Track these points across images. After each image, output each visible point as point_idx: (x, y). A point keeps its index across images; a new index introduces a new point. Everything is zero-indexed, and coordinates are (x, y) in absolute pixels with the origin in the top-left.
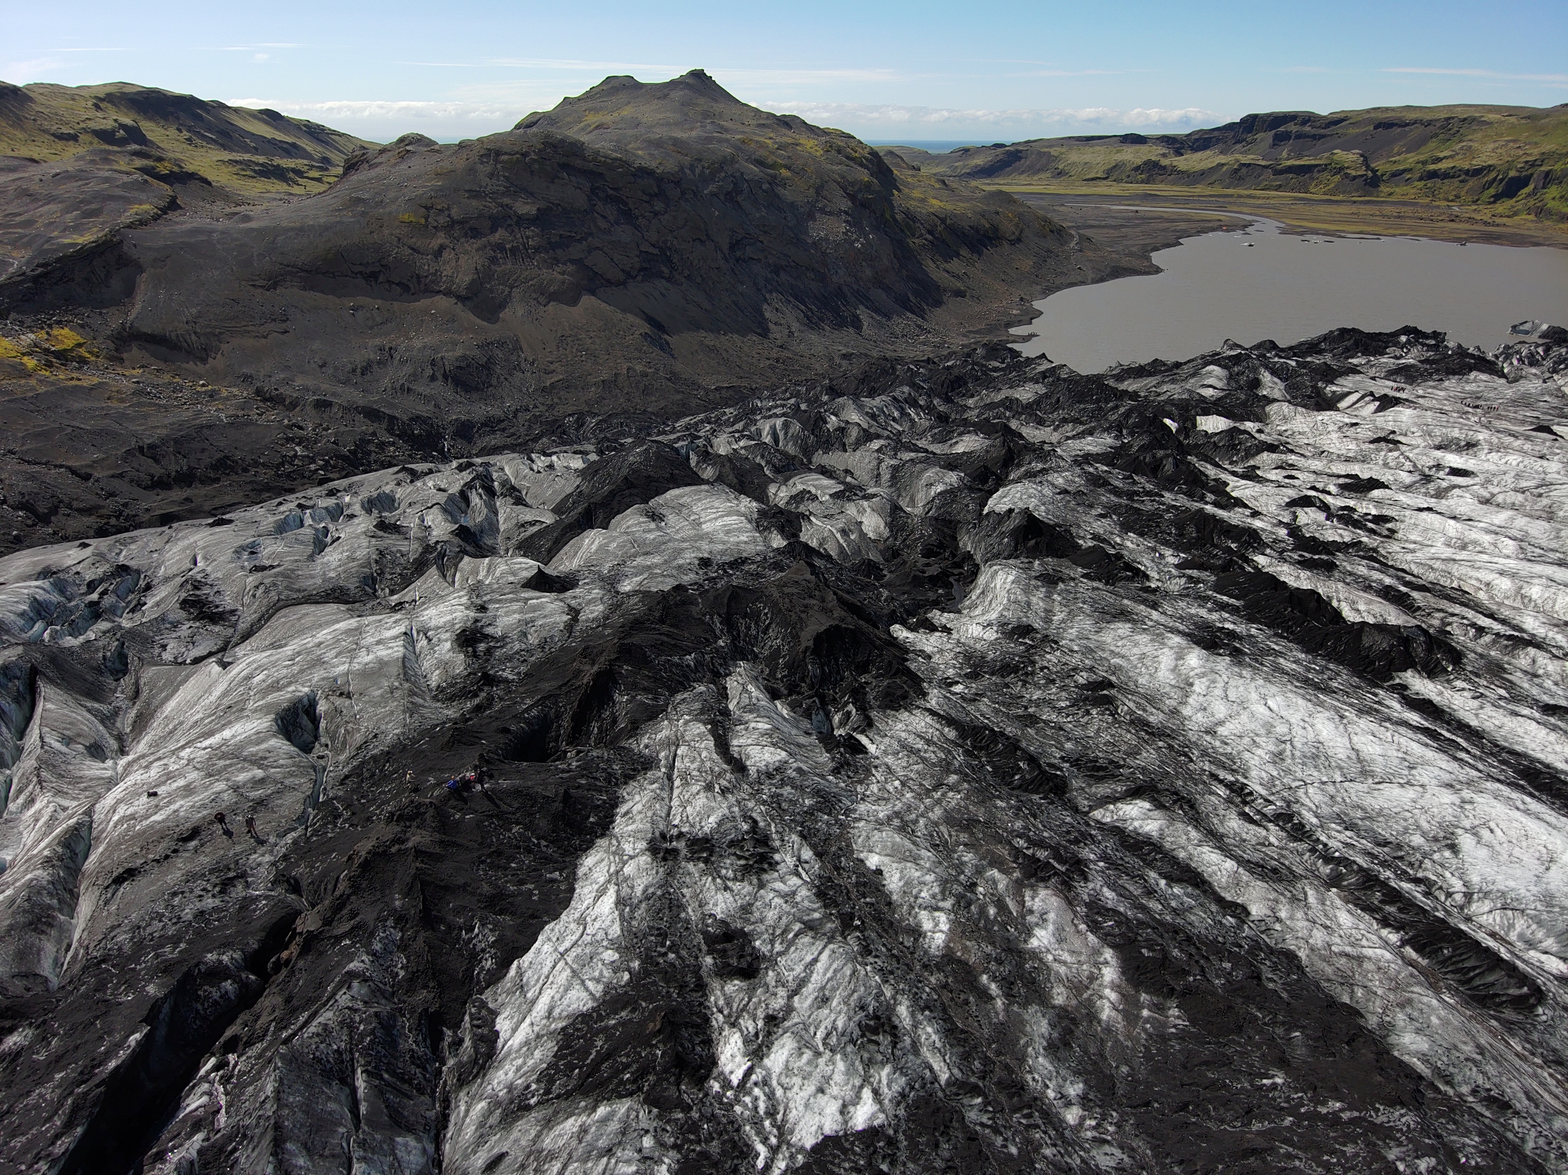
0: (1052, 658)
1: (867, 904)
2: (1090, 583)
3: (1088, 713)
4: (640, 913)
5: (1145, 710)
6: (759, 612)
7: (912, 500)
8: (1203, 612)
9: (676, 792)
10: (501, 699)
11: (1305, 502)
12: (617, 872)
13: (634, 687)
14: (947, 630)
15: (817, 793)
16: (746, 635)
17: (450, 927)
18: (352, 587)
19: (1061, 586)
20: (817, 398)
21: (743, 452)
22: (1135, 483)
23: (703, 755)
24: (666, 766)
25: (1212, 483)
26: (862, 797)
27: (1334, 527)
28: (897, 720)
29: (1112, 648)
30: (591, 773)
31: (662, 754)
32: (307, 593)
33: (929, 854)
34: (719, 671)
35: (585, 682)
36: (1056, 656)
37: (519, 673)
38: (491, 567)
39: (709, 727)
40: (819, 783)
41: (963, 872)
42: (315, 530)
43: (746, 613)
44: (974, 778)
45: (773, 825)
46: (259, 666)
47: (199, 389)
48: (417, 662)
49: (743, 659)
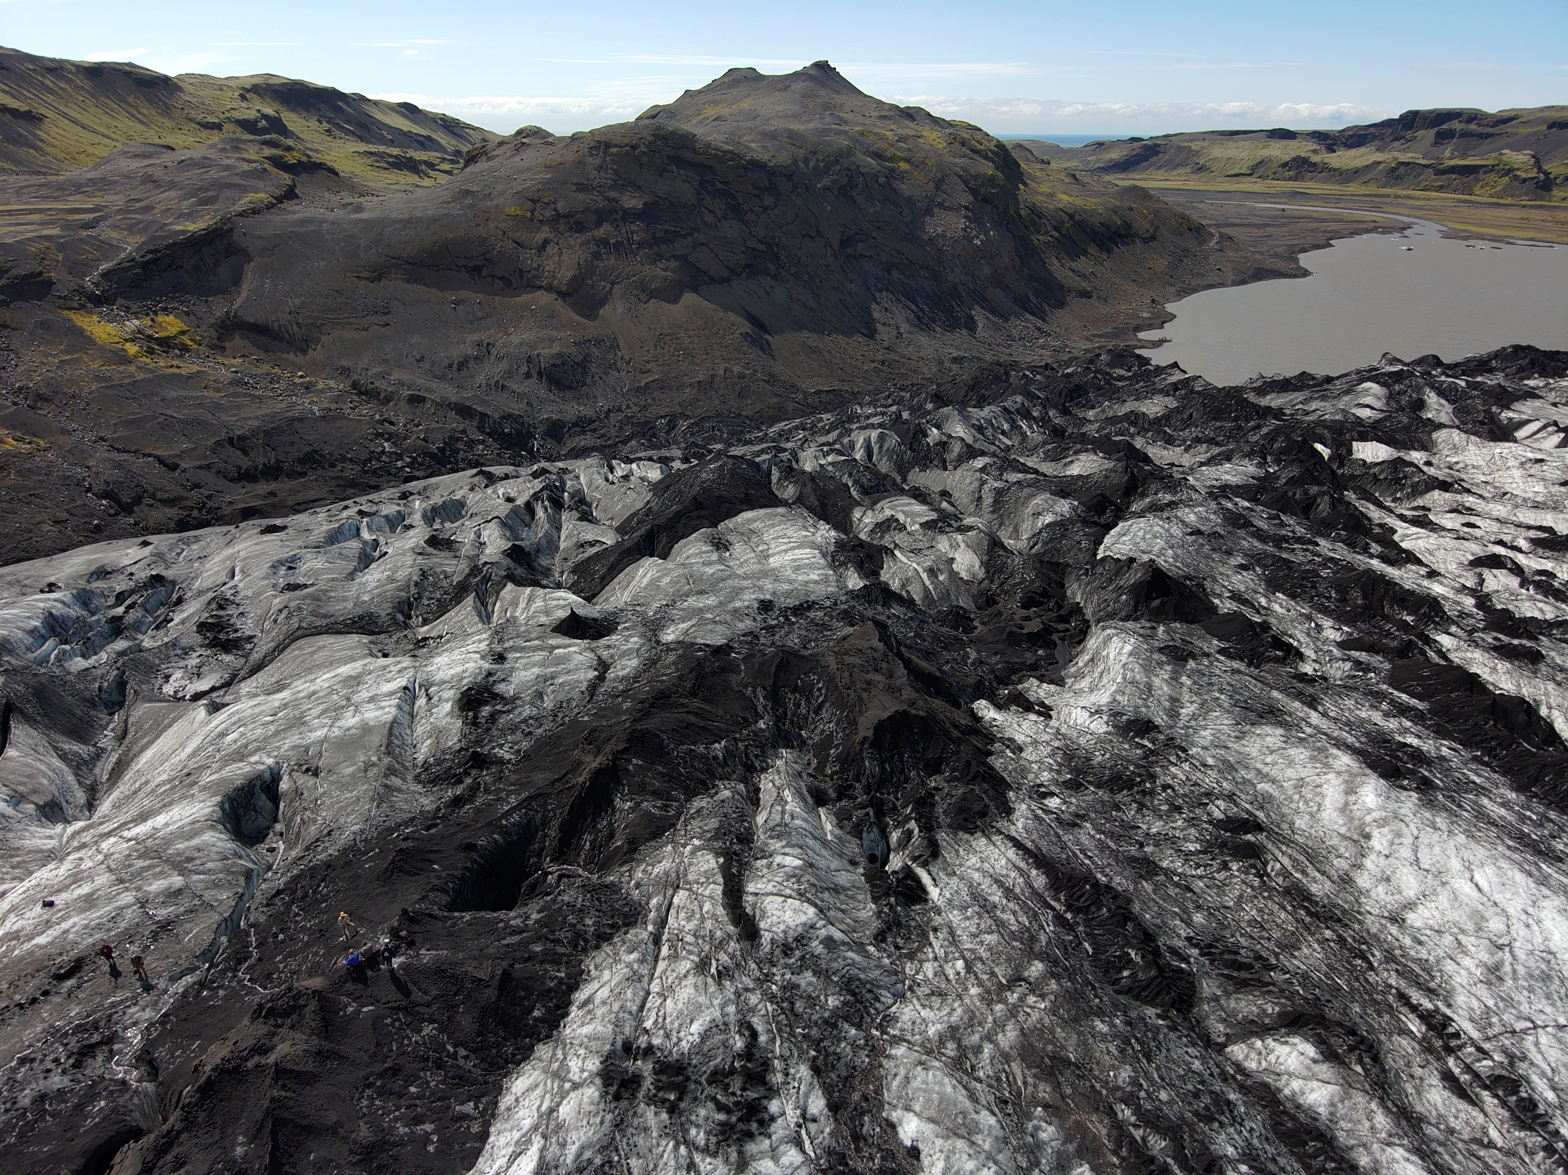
0: (1179, 772)
2: (1229, 663)
3: (1225, 866)
5: (1304, 873)
6: (812, 686)
7: (1016, 530)
8: (1377, 717)
9: (661, 966)
10: (486, 790)
11: (1494, 562)
12: (551, 1112)
13: (641, 789)
14: (1046, 712)
15: (849, 985)
16: (794, 715)
18: (383, 613)
19: (1191, 664)
20: (921, 406)
21: (830, 468)
22: (1282, 525)
23: (705, 909)
24: (655, 923)
25: (1377, 530)
26: (911, 988)
27: (1531, 599)
28: (970, 849)
29: (1259, 766)
30: (553, 932)
31: (654, 902)
32: (332, 620)
33: (992, 1121)
34: (753, 765)
35: (581, 780)
36: (1184, 771)
37: (519, 751)
38: (531, 600)
39: (721, 860)
40: (853, 964)
41: (1038, 1164)
42: (365, 543)
43: (797, 686)
44: (1066, 969)
45: (778, 1043)
46: (240, 720)
47: (296, 380)
48: (410, 727)
49: (786, 747)
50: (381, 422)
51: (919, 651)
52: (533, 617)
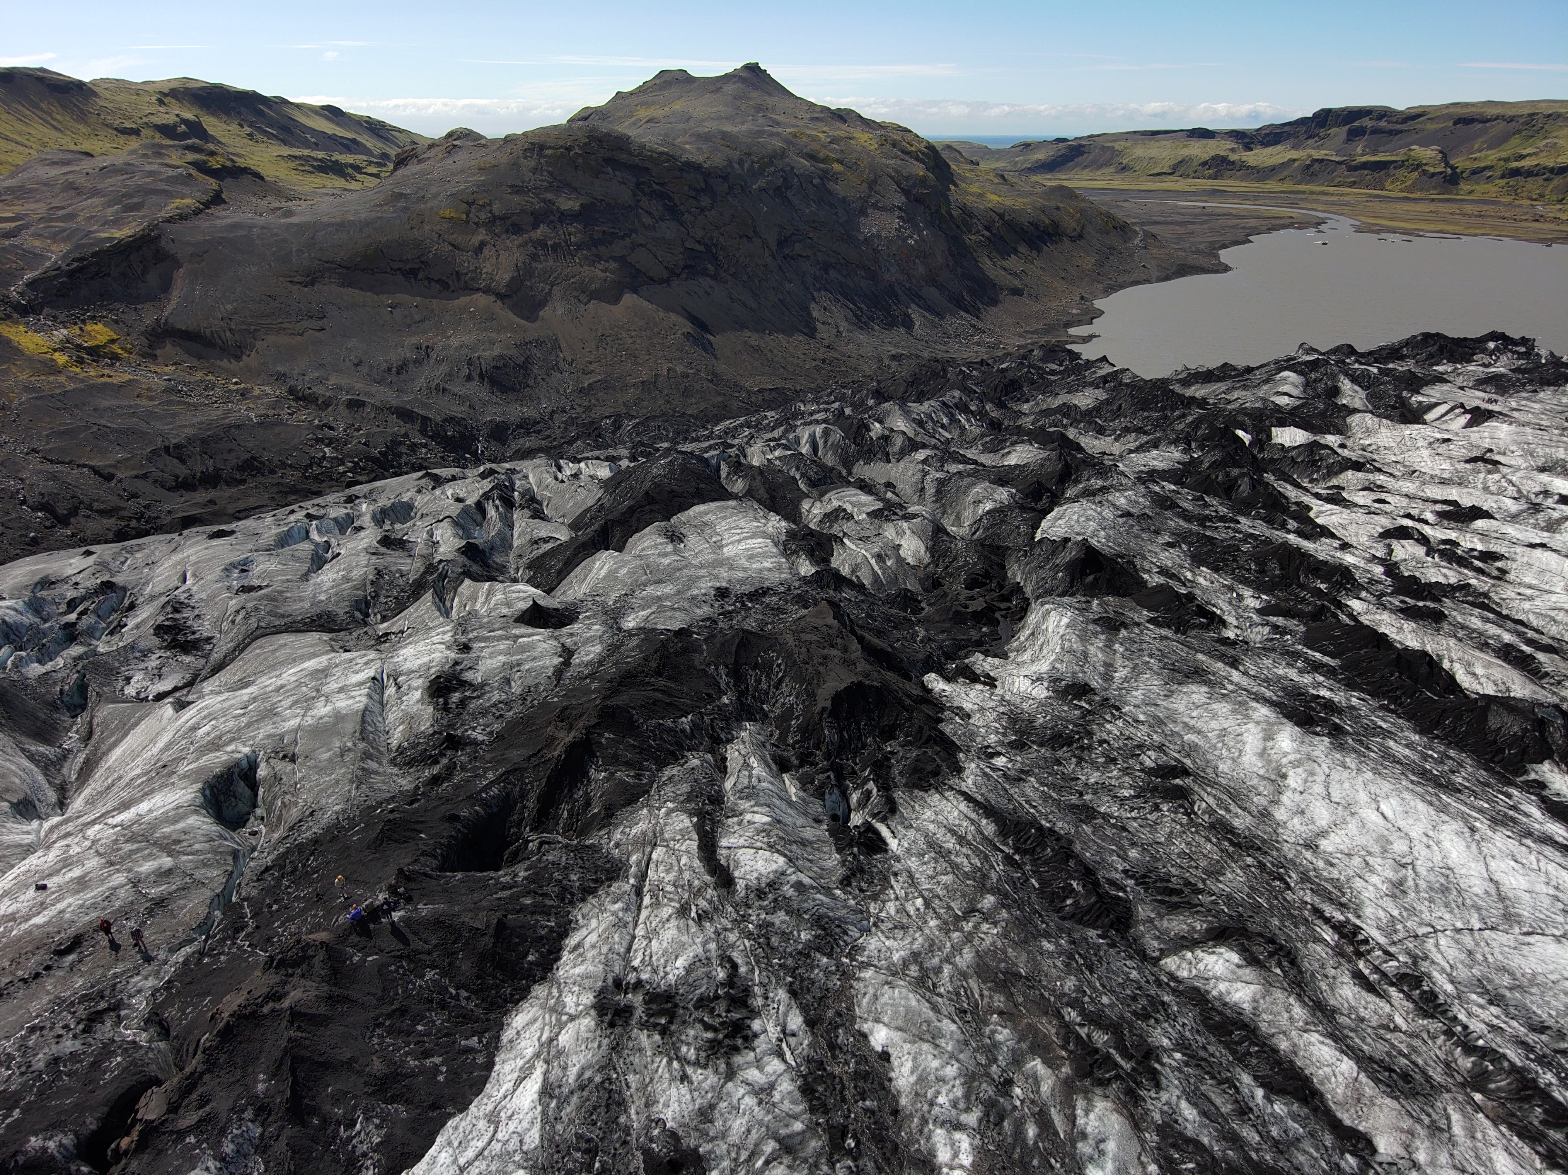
0: (1113, 728)
1: (866, 1110)
2: (1157, 630)
3: (1157, 808)
4: (568, 1110)
5: (1227, 810)
6: (772, 663)
7: (958, 518)
8: (1293, 674)
9: (644, 913)
10: (463, 769)
11: (1402, 533)
12: (551, 1040)
13: (614, 761)
14: (991, 682)
15: (819, 921)
16: (755, 690)
17: (325, 1121)
18: (341, 612)
19: (1124, 633)
20: (862, 402)
21: (777, 462)
22: (1206, 505)
23: (683, 862)
24: (636, 877)
25: (1294, 508)
26: (875, 924)
27: (1436, 566)
28: (925, 804)
29: (1186, 720)
30: (541, 887)
31: (634, 858)
32: (290, 619)
33: (954, 1027)
34: (719, 736)
35: (556, 753)
36: (1118, 727)
37: (491, 733)
38: (489, 594)
39: (695, 819)
40: (822, 904)
41: (995, 1060)
42: (317, 544)
43: (757, 663)
44: (1015, 901)
45: (757, 972)
46: (210, 714)
47: (231, 387)
48: (381, 715)
49: (749, 720)
50: (321, 427)
51: (870, 630)
52: (494, 609)
